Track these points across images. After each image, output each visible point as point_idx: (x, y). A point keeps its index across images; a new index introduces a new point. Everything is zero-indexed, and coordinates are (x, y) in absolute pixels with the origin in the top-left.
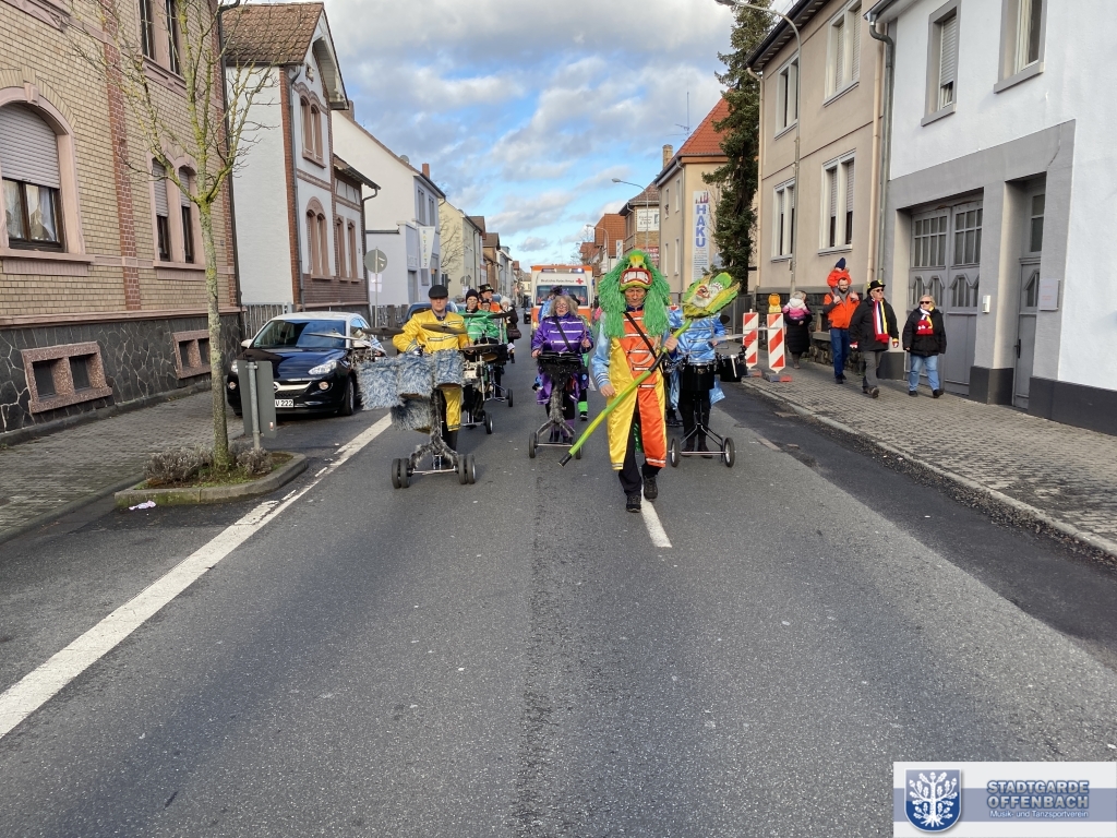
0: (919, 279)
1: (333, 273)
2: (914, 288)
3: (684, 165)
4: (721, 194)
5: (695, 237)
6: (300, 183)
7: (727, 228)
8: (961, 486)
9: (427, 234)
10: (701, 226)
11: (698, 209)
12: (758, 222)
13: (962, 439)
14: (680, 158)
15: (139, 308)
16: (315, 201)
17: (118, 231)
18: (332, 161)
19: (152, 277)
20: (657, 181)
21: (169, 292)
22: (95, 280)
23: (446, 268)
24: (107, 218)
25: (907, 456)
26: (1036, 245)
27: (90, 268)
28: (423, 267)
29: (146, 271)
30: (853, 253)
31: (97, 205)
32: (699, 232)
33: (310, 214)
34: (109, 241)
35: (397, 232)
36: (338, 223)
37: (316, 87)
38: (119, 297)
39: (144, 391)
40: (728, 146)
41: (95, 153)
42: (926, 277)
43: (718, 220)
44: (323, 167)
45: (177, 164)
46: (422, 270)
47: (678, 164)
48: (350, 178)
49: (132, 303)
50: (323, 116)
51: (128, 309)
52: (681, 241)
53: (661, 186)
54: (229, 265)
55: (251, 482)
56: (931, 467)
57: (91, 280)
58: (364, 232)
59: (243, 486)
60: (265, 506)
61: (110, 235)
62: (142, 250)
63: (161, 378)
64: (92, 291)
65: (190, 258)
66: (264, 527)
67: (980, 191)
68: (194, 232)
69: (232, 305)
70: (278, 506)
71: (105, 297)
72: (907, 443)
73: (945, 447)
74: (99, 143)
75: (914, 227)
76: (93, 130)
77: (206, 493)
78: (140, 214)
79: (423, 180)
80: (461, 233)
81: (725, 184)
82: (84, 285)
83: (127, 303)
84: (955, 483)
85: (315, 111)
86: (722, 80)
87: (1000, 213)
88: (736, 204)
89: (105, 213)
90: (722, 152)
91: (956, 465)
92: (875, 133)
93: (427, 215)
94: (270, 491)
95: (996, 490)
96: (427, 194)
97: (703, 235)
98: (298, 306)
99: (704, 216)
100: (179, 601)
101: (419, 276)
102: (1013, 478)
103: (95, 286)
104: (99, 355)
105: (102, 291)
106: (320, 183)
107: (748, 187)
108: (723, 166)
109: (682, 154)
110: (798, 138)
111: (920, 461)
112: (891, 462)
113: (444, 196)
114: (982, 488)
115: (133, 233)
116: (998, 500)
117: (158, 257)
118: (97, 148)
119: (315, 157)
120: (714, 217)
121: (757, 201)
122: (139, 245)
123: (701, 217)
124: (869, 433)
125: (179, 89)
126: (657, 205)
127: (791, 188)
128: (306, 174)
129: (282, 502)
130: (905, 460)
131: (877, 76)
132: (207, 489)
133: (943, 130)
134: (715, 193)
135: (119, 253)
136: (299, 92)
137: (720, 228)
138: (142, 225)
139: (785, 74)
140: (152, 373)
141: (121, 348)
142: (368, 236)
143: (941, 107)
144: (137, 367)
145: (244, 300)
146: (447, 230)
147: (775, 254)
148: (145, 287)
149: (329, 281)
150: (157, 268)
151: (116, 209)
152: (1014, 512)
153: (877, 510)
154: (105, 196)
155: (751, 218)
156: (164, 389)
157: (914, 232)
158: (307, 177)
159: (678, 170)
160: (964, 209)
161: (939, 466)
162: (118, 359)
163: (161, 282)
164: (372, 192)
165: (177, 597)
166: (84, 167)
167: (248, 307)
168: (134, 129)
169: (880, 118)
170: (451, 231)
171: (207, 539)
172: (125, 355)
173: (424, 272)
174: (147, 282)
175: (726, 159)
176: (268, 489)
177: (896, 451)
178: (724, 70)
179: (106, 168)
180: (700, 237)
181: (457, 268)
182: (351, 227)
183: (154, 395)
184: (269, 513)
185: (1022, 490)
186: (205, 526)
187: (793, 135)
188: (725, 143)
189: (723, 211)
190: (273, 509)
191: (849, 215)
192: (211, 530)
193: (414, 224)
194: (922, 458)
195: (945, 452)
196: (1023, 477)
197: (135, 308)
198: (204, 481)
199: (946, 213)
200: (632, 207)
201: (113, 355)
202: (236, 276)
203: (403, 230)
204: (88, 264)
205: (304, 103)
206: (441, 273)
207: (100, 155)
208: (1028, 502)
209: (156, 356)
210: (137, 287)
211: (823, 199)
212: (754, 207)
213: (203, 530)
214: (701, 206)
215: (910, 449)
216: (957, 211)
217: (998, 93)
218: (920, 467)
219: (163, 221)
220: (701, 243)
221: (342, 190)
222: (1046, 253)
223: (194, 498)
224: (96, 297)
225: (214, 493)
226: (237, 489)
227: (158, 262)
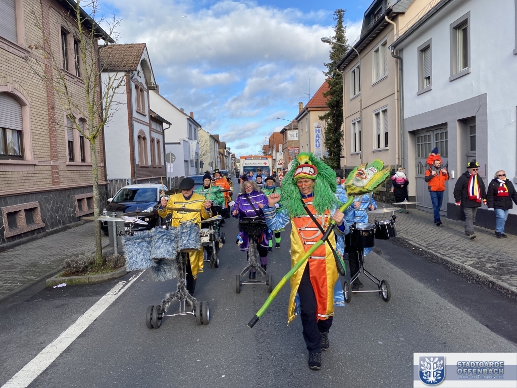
0: (420, 163)
1: (150, 163)
2: (418, 167)
3: (309, 111)
4: (327, 125)
5: (315, 143)
6: (135, 124)
7: (330, 140)
8: (451, 263)
9: (193, 144)
10: (317, 138)
11: (316, 131)
12: (344, 137)
13: (448, 239)
14: (307, 109)
15: (59, 184)
16: (141, 131)
17: (49, 149)
18: (149, 113)
19: (65, 169)
20: (297, 119)
21: (73, 176)
22: (38, 172)
23: (202, 159)
24: (45, 143)
25: (424, 248)
26: (473, 147)
27: (36, 167)
28: (191, 159)
29: (62, 167)
30: (389, 151)
31: (40, 137)
32: (317, 141)
33: (139, 137)
34: (45, 154)
35: (179, 143)
36: (152, 140)
37: (142, 80)
38: (49, 180)
39: (60, 224)
40: (330, 104)
41: (39, 114)
42: (423, 162)
43: (326, 136)
44: (145, 116)
45: (78, 117)
46: (191, 160)
47: (306, 111)
48: (158, 120)
49: (56, 182)
50: (145, 93)
51: (53, 185)
52: (309, 145)
53: (299, 121)
54: (101, 162)
55: (114, 272)
56: (436, 254)
57: (36, 172)
58: (164, 144)
59: (109, 274)
60: (120, 284)
61: (46, 152)
62: (60, 157)
63: (68, 217)
64: (36, 178)
65: (83, 160)
66: (120, 296)
67: (446, 124)
68: (85, 148)
69: (103, 181)
70: (126, 284)
71: (42, 180)
72: (423, 242)
73: (440, 243)
74: (42, 109)
75: (416, 140)
76: (39, 103)
77: (91, 278)
78: (60, 141)
79: (191, 120)
80: (208, 143)
81: (329, 120)
82: (33, 175)
83: (53, 182)
84: (448, 262)
85: (142, 91)
86: (326, 75)
87: (456, 134)
88: (334, 129)
89: (43, 141)
90: (326, 106)
91: (447, 252)
92: (396, 98)
93: (193, 135)
94: (123, 276)
95: (468, 265)
96: (193, 126)
97: (319, 142)
98: (134, 180)
99: (319, 134)
100: (79, 340)
101: (189, 163)
102: (475, 259)
103: (37, 175)
104: (39, 208)
105: (41, 177)
106: (144, 123)
107: (339, 121)
108: (327, 112)
109: (308, 107)
110: (361, 100)
111: (430, 251)
112: (417, 251)
113: (200, 127)
114: (461, 264)
115: (56, 150)
116: (469, 271)
117: (68, 160)
118: (41, 111)
119: (141, 111)
120: (324, 135)
121: (343, 127)
122: (59, 155)
123: (317, 134)
124: (405, 237)
125: (80, 83)
126: (297, 129)
127: (359, 122)
128: (137, 119)
129: (129, 282)
130: (423, 250)
131: (395, 74)
132: (92, 276)
133: (427, 97)
134: (324, 125)
135: (50, 159)
136: (134, 83)
137: (327, 140)
138: (61, 146)
139: (354, 72)
140: (64, 215)
141: (50, 204)
142: (166, 146)
143: (425, 87)
144: (57, 212)
145: (108, 178)
146: (202, 141)
147: (353, 151)
148: (62, 174)
149: (148, 167)
150: (67, 165)
151: (49, 139)
152: (478, 277)
153: (414, 277)
154: (44, 133)
155: (341, 135)
156: (70, 222)
157: (417, 142)
158: (139, 121)
159: (306, 114)
160: (439, 132)
161: (439, 253)
162: (48, 210)
163: (69, 172)
164: (168, 126)
165: (78, 338)
166: (34, 120)
167: (110, 181)
168: (58, 102)
169: (398, 91)
170: (204, 142)
171: (92, 304)
172: (52, 207)
173: (192, 161)
174: (63, 172)
175: (329, 109)
176: (121, 275)
177: (418, 246)
178: (327, 70)
179: (45, 120)
180: (318, 143)
181: (207, 158)
182: (158, 142)
183: (65, 226)
184: (122, 288)
185: (480, 265)
186: (91, 296)
187: (359, 99)
188: (328, 102)
189: (328, 132)
190: (124, 286)
191: (386, 134)
192: (95, 298)
193: (187, 140)
194: (431, 249)
195: (441, 246)
196: (479, 258)
197: (57, 185)
198: (90, 272)
199: (431, 133)
200: (286, 130)
201: (46, 207)
202: (105, 167)
203: (182, 142)
204: (34, 165)
205: (136, 87)
206: (199, 161)
207: (42, 114)
208: (484, 271)
209: (66, 207)
210: (58, 174)
211: (374, 128)
212: (342, 130)
213: (90, 298)
214: (317, 129)
215: (424, 244)
216: (436, 132)
217: (451, 81)
218: (431, 254)
219: (71, 143)
220: (318, 146)
221: (154, 126)
222: (478, 151)
223: (86, 281)
224: (38, 180)
225: (96, 278)
226: (107, 275)
227: (68, 163)
